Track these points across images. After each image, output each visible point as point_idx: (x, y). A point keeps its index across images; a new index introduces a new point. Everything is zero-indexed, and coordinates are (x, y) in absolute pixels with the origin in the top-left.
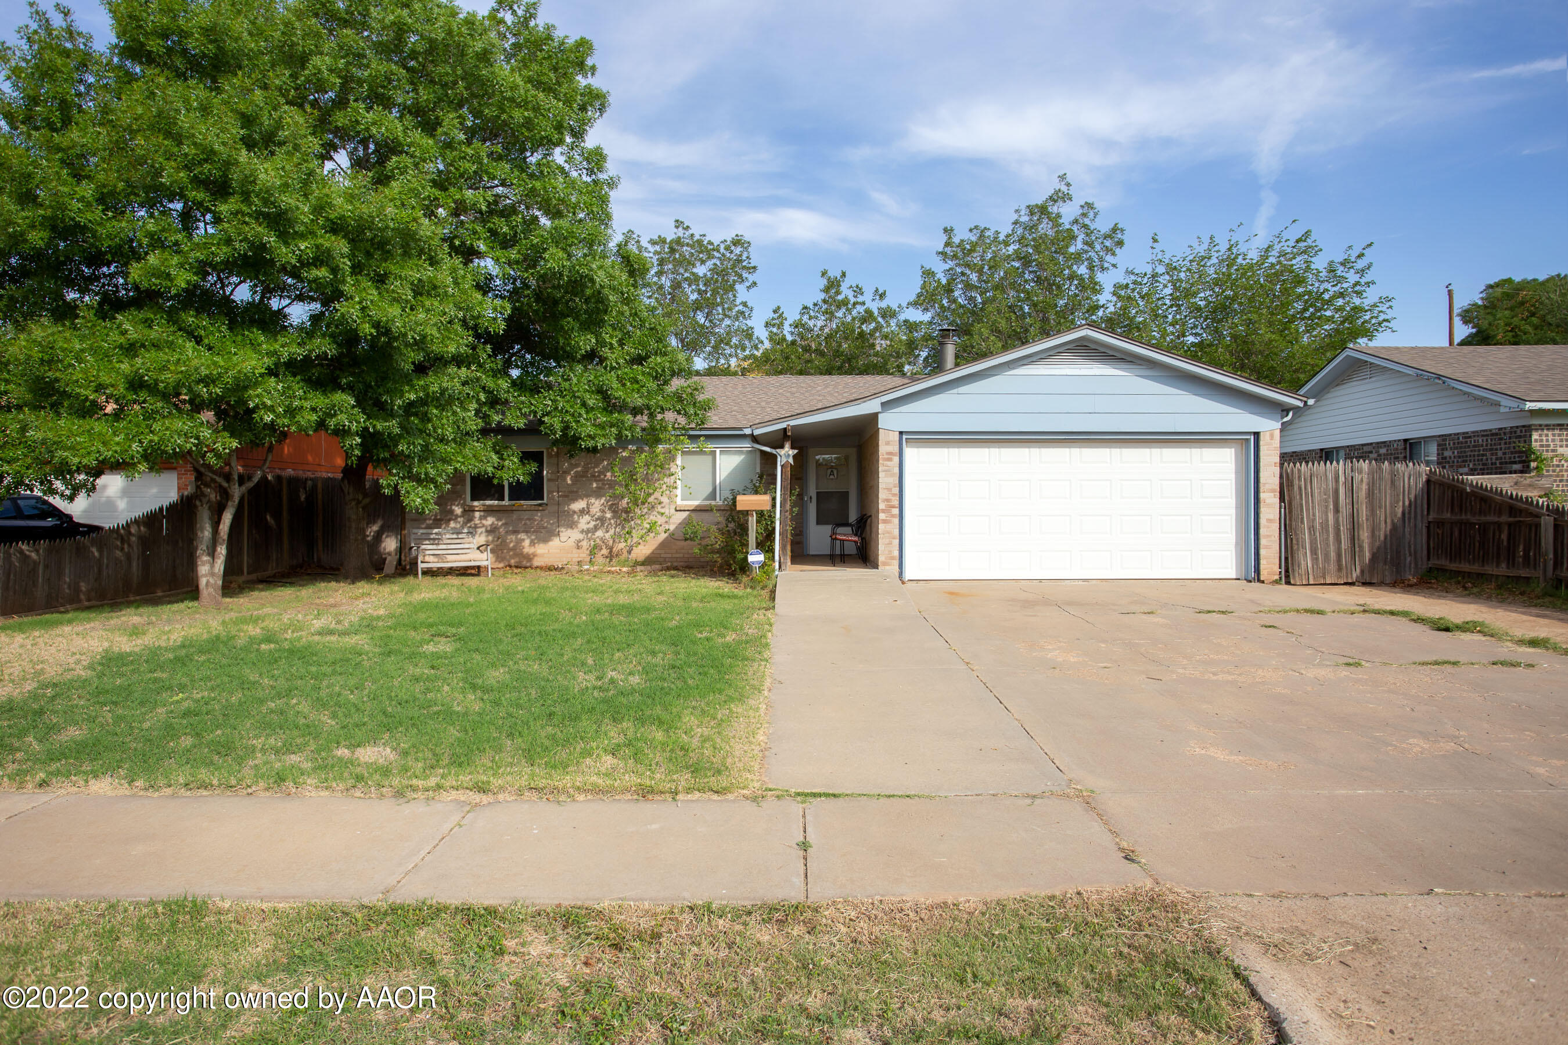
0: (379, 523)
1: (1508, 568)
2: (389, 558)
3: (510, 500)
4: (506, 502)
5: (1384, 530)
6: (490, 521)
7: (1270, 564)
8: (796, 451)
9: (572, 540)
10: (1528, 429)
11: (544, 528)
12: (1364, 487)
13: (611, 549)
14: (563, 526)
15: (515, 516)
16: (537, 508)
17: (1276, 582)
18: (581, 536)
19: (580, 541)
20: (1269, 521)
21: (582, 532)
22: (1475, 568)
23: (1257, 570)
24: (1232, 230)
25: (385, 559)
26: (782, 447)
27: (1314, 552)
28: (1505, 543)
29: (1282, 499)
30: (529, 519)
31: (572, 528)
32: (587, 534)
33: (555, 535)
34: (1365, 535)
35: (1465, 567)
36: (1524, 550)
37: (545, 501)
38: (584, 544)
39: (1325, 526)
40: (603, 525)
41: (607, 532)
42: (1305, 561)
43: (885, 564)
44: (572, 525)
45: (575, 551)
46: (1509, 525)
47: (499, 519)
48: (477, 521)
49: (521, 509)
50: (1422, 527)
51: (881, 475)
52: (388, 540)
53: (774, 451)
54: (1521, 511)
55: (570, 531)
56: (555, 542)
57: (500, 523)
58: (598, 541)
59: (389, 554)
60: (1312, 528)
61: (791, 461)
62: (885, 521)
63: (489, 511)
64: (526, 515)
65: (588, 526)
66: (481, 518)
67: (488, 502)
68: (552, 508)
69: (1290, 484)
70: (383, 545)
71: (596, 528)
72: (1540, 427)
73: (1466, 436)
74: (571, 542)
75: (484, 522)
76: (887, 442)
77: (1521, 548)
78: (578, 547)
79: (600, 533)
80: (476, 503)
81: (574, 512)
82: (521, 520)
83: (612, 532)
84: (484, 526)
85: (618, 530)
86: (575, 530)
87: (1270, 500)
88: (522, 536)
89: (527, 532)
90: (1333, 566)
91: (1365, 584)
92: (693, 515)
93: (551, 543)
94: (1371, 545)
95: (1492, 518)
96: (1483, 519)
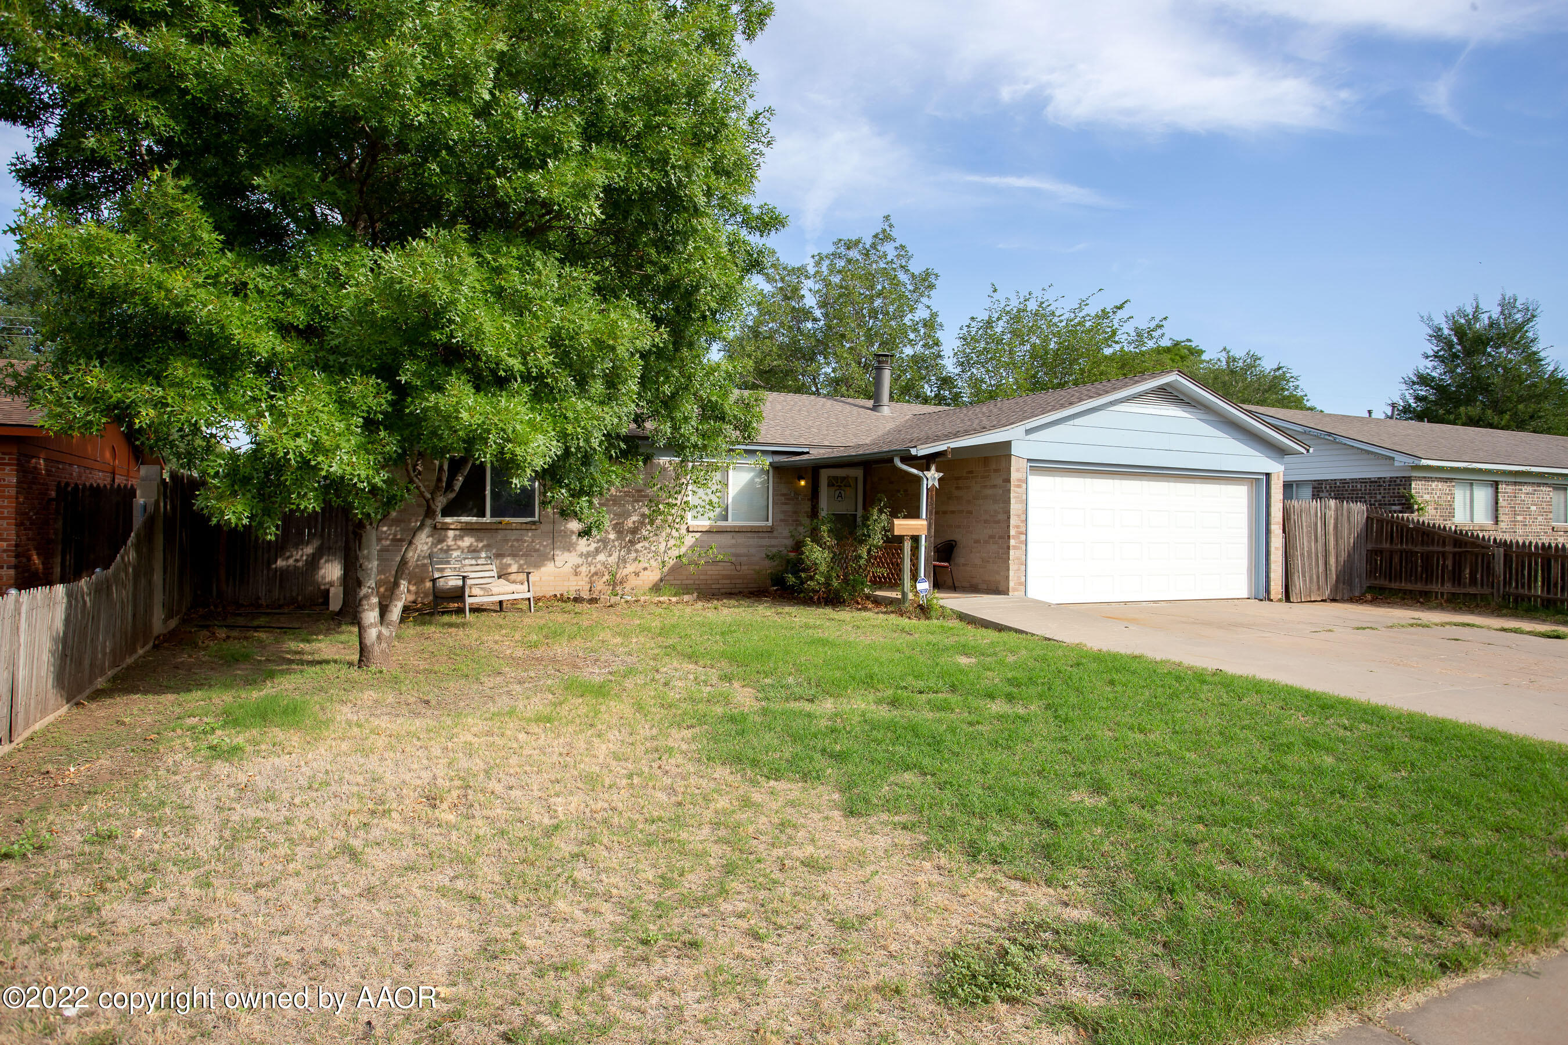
0: (316, 543)
1: (1453, 586)
2: (332, 590)
3: (492, 516)
4: (488, 519)
5: (1344, 556)
6: (467, 541)
7: (1277, 587)
8: (941, 474)
9: (569, 565)
10: (1408, 480)
11: (537, 550)
12: (1332, 521)
13: (614, 576)
14: (559, 548)
15: (500, 536)
16: (528, 526)
17: (1280, 600)
18: (580, 561)
19: (578, 566)
20: (1277, 549)
21: (581, 555)
22: (1419, 587)
23: (1268, 591)
24: (1044, 290)
25: (328, 591)
26: (928, 469)
27: (1304, 576)
28: (1450, 568)
29: (1284, 531)
30: (517, 540)
31: (569, 550)
32: (587, 558)
33: (549, 560)
34: (1332, 561)
35: (1404, 585)
36: (1471, 573)
37: (537, 518)
38: (584, 569)
39: (1309, 552)
40: (605, 547)
41: (610, 555)
42: (1299, 583)
43: (1015, 590)
44: (569, 547)
45: (573, 578)
46: (1454, 554)
47: (479, 540)
48: (450, 542)
49: (509, 528)
50: (1364, 553)
51: (1013, 501)
52: (329, 566)
53: (920, 474)
54: (1466, 543)
55: (566, 554)
56: (549, 568)
57: (480, 545)
58: (599, 566)
59: (331, 584)
60: (1302, 555)
61: (937, 484)
62: (1015, 548)
63: (467, 530)
64: (513, 535)
65: (588, 549)
66: (455, 538)
67: (464, 519)
68: (544, 527)
69: (1289, 519)
70: (322, 572)
71: (597, 551)
72: (1420, 479)
73: (1344, 482)
74: (568, 568)
75: (460, 543)
76: (1017, 470)
77: (1468, 571)
78: (576, 574)
79: (602, 557)
80: (448, 520)
81: (572, 532)
82: (506, 541)
83: (616, 555)
84: (459, 548)
85: (622, 553)
86: (573, 554)
87: (1277, 529)
88: (508, 560)
89: (514, 556)
90: (1314, 587)
91: (1334, 600)
92: (706, 537)
93: (543, 569)
94: (1337, 567)
95: (1435, 548)
96: (1426, 549)
